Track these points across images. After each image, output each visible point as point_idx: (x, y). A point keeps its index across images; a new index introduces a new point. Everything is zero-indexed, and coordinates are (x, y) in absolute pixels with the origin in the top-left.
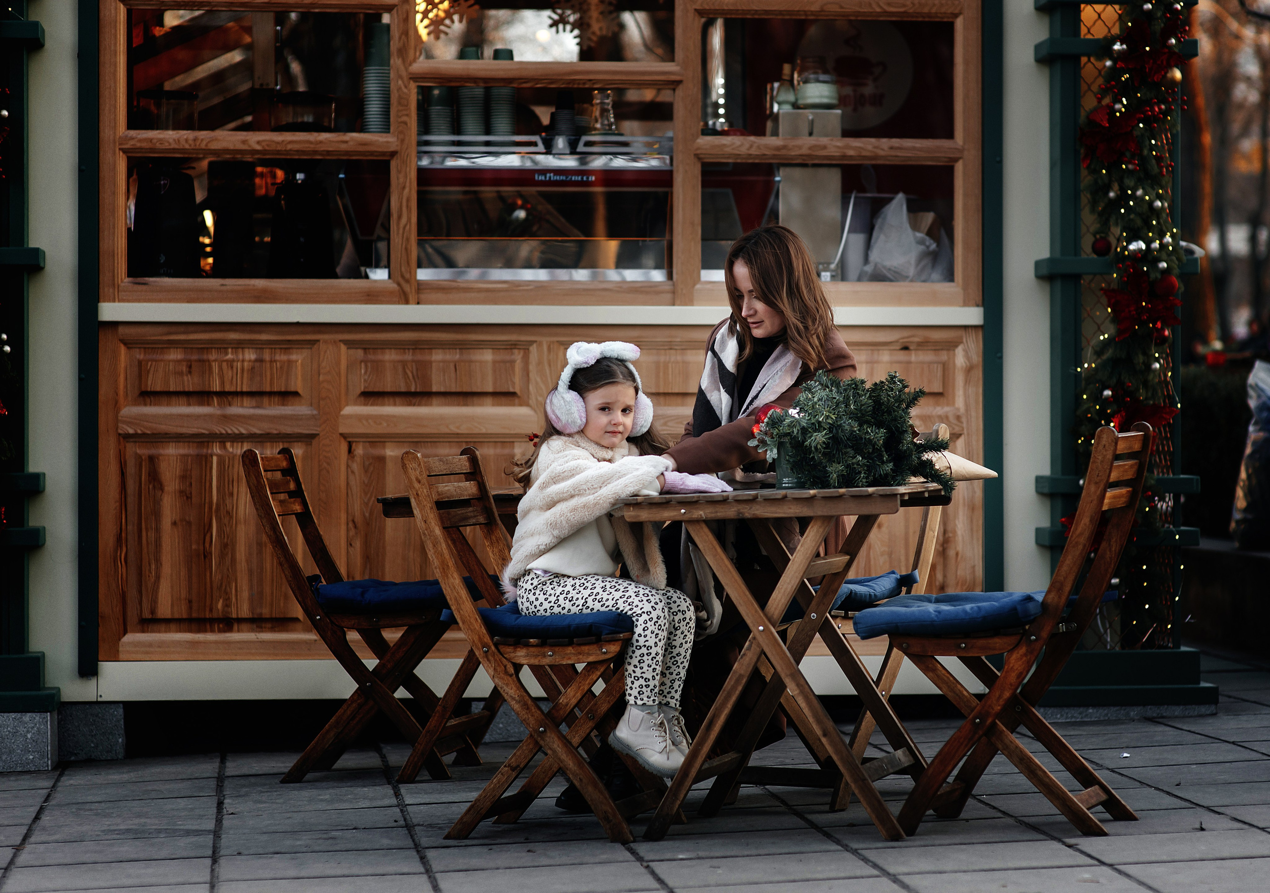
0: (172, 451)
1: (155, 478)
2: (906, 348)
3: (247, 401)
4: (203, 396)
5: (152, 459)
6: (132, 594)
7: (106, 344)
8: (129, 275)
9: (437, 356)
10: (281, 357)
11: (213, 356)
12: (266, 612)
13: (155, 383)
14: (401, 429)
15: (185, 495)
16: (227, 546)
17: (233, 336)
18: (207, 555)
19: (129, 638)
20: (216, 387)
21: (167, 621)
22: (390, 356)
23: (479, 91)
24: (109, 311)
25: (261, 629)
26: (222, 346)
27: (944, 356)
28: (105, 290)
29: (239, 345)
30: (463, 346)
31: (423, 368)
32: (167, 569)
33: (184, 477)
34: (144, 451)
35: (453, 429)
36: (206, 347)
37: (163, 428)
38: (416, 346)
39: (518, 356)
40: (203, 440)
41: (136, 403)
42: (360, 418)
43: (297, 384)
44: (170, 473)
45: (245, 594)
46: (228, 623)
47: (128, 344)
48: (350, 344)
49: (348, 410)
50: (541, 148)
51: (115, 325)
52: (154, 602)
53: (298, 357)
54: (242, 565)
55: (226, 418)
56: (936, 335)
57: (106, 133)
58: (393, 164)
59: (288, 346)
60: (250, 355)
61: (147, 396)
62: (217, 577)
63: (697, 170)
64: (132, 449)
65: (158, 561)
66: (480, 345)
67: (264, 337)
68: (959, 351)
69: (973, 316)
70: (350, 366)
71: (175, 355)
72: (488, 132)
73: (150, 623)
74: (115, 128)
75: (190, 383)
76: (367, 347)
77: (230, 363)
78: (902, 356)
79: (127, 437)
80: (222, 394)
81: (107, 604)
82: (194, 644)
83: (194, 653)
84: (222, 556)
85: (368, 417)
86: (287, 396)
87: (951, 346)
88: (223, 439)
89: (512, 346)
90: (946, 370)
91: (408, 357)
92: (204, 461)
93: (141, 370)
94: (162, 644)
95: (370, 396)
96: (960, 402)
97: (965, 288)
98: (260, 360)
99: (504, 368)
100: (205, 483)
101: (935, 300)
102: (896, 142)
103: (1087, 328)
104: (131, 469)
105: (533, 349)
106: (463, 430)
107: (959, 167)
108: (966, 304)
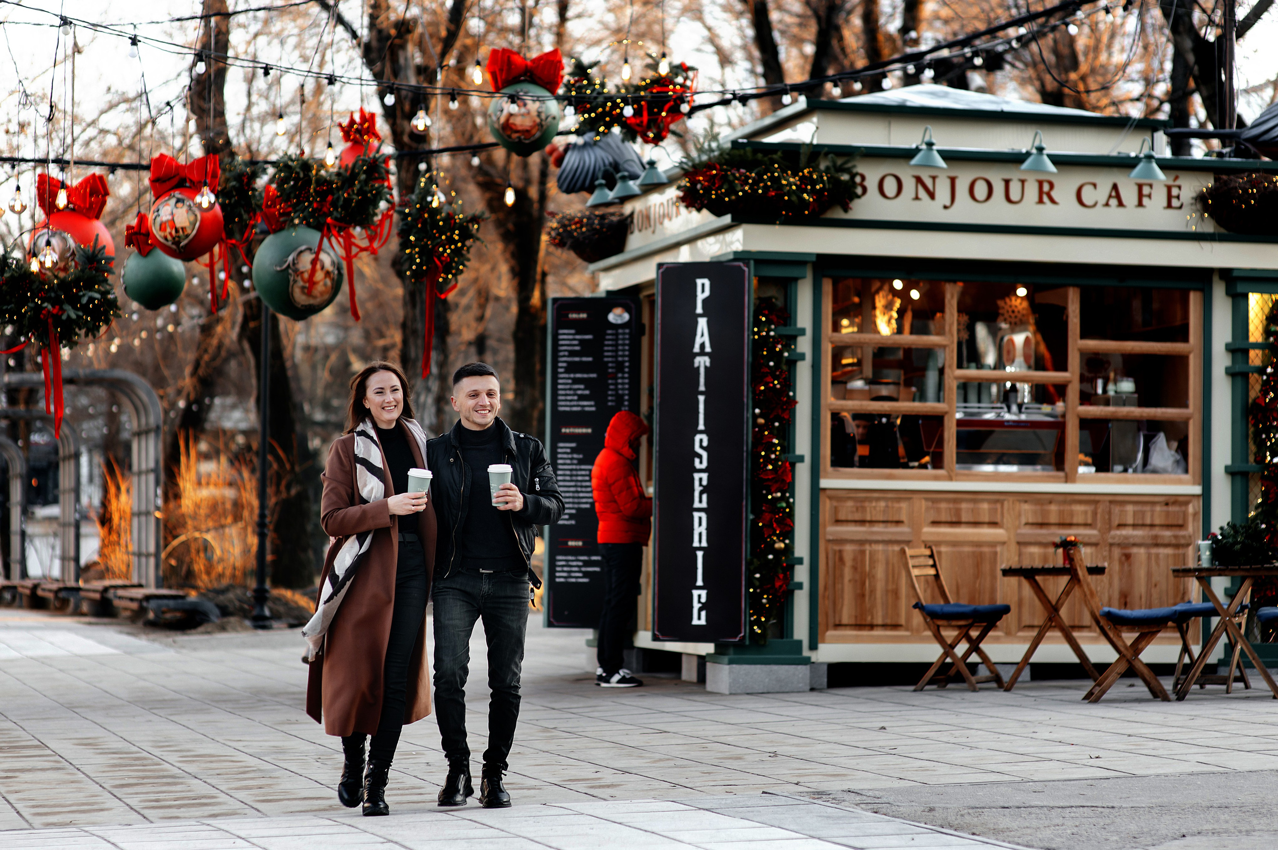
0: (849, 547)
1: (841, 559)
2: (1167, 504)
3: (881, 525)
4: (862, 522)
5: (840, 551)
6: (831, 613)
7: (823, 499)
8: (832, 465)
9: (964, 506)
10: (896, 505)
11: (867, 504)
12: (889, 622)
13: (842, 516)
14: (948, 538)
15: (855, 568)
16: (872, 591)
17: (876, 495)
18: (863, 596)
19: (829, 633)
20: (868, 518)
21: (846, 625)
22: (943, 505)
23: (976, 384)
24: (824, 483)
25: (886, 630)
26: (870, 500)
27: (1183, 508)
28: (822, 473)
29: (878, 499)
30: (975, 501)
31: (958, 512)
32: (846, 601)
33: (854, 560)
34: (837, 548)
35: (971, 539)
36: (866, 499)
37: (845, 537)
38: (955, 501)
39: (999, 506)
40: (862, 542)
41: (832, 525)
42: (931, 533)
43: (904, 517)
44: (848, 558)
45: (880, 614)
46: (872, 627)
47: (831, 498)
48: (926, 499)
49: (925, 530)
50: (1006, 409)
51: (824, 489)
52: (841, 616)
53: (904, 505)
54: (879, 601)
55: (873, 533)
56: (1181, 499)
57: (823, 402)
58: (946, 418)
59: (899, 500)
60: (882, 504)
61: (838, 522)
62: (868, 605)
63: (1077, 422)
64: (830, 546)
65: (842, 598)
66: (983, 501)
67: (889, 496)
68: (1190, 506)
69: (1197, 490)
70: (926, 509)
71: (850, 504)
72: (979, 402)
73: (838, 626)
74: (826, 399)
75: (857, 517)
76: (934, 501)
77: (875, 508)
78: (1165, 508)
79: (829, 541)
80: (870, 522)
81: (821, 618)
82: (857, 636)
83: (857, 640)
84: (870, 596)
85: (934, 533)
86: (898, 522)
87: (1188, 503)
88: (871, 542)
89: (998, 501)
90: (1185, 514)
91: (951, 506)
92: (863, 552)
93: (836, 510)
94: (843, 636)
95: (935, 523)
97: (1194, 477)
98: (887, 506)
99: (993, 511)
100: (863, 562)
101: (1180, 482)
103: (1251, 496)
104: (831, 556)
105: (1006, 502)
106: (975, 539)
107: (1191, 423)
108: (1194, 483)
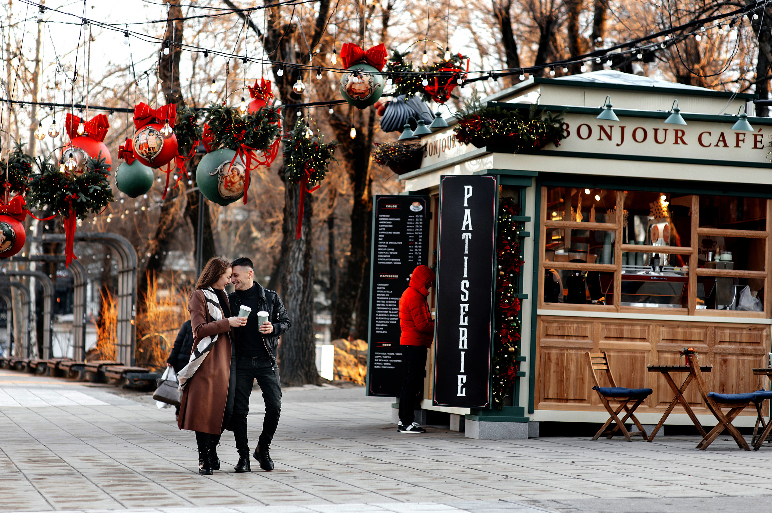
0: (554, 352)
1: (549, 359)
2: (750, 330)
3: (574, 338)
4: (563, 336)
5: (549, 353)
6: (542, 391)
7: (539, 321)
8: (545, 301)
9: (625, 327)
10: (584, 326)
11: (565, 325)
12: (577, 397)
13: (550, 332)
14: (615, 347)
15: (557, 364)
16: (568, 379)
17: (571, 320)
18: (562, 381)
19: (541, 403)
20: (566, 334)
21: (551, 399)
22: (612, 327)
23: (634, 253)
24: (540, 312)
25: (576, 402)
26: (568, 323)
27: (760, 332)
28: (538, 306)
29: (572, 322)
30: (632, 325)
31: (621, 331)
32: (552, 384)
33: (557, 359)
34: (547, 351)
35: (629, 348)
36: (565, 322)
37: (552, 345)
38: (620, 324)
39: (646, 328)
40: (562, 349)
41: (544, 338)
42: (604, 344)
43: (588, 334)
44: (553, 358)
45: (572, 392)
46: (567, 400)
47: (543, 321)
48: (602, 323)
49: (601, 342)
50: (652, 269)
51: (541, 315)
52: (548, 393)
53: (588, 326)
54: (572, 384)
55: (569, 343)
56: (759, 326)
57: (540, 262)
58: (615, 273)
59: (585, 323)
60: (575, 325)
61: (548, 335)
62: (565, 387)
63: (696, 278)
64: (543, 350)
65: (549, 382)
66: (637, 325)
67: (580, 320)
68: (765, 331)
69: (769, 321)
70: (603, 329)
71: (555, 325)
72: (636, 264)
73: (546, 399)
74: (542, 260)
75: (560, 333)
76: (607, 324)
77: (570, 327)
78: (749, 332)
79: (542, 347)
80: (568, 336)
81: (536, 394)
82: (558, 406)
83: (558, 408)
84: (567, 381)
85: (606, 344)
86: (585, 337)
87: (762, 329)
88: (567, 348)
89: (646, 325)
90: (761, 336)
91: (617, 327)
92: (563, 355)
93: (547, 328)
94: (549, 405)
95: (607, 338)
96: (764, 345)
97: (767, 313)
98: (578, 327)
99: (643, 331)
100: (562, 360)
101: (759, 316)
102: (749, 272)
104: (543, 356)
105: (651, 326)
106: (632, 348)
107: (766, 279)
108: (767, 318)
